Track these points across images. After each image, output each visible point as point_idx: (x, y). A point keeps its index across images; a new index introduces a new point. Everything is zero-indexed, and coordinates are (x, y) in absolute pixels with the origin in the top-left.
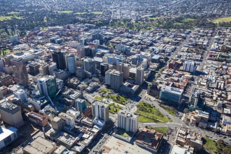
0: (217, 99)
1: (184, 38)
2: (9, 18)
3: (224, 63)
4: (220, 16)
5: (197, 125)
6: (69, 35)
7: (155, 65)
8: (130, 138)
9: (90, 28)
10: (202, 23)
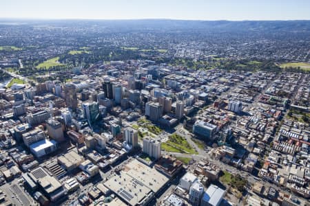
0: (251, 138)
1: (242, 79)
2: (80, 52)
3: (275, 106)
4: (289, 61)
5: (221, 159)
6: (127, 70)
7: (201, 103)
8: (150, 162)
9: (150, 64)
10: (268, 67)
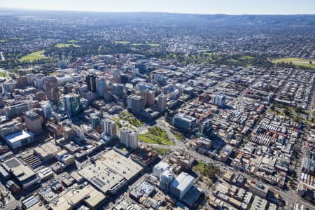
0: (230, 131)
1: (231, 74)
2: (67, 46)
3: (259, 100)
4: (283, 56)
5: (197, 150)
7: (186, 96)
8: (127, 152)
